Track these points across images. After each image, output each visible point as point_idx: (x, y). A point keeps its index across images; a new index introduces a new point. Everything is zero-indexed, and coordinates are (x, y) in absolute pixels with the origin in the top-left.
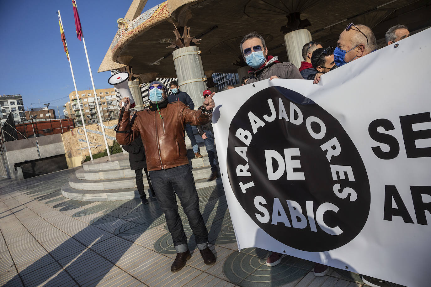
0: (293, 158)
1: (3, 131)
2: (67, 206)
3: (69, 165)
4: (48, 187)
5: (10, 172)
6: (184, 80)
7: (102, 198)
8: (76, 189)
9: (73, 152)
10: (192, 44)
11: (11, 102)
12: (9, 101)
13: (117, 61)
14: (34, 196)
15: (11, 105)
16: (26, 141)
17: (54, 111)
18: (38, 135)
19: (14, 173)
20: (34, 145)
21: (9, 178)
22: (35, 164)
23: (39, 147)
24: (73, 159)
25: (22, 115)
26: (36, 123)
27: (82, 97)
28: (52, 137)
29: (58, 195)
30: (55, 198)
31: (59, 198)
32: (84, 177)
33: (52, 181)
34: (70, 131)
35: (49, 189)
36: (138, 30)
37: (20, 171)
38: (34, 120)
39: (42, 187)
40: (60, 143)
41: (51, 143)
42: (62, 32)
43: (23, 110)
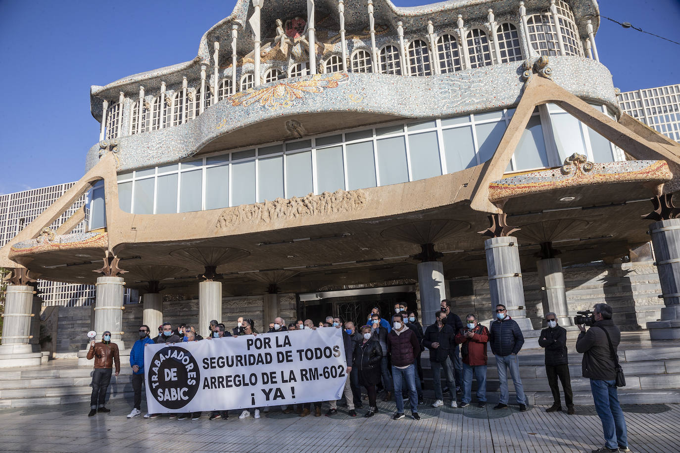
0: (174, 372)
36: (66, 246)
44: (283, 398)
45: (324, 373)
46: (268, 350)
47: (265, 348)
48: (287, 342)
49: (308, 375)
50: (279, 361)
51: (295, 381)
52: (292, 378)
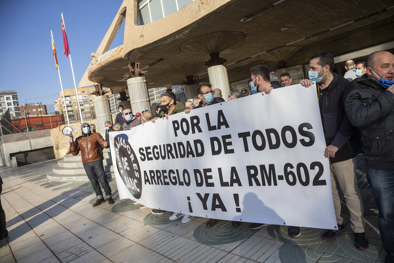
1: (1, 126)
2: (49, 185)
3: (56, 156)
4: (37, 173)
5: (5, 161)
6: (134, 100)
7: (73, 180)
8: (56, 174)
9: (60, 145)
10: (140, 75)
11: (7, 98)
12: (5, 96)
13: (92, 80)
14: (27, 179)
15: (7, 100)
16: (20, 135)
17: (45, 106)
18: (30, 130)
19: (9, 162)
20: (27, 138)
21: (5, 165)
22: (28, 154)
23: (31, 140)
24: (60, 150)
25: (16, 109)
26: (29, 118)
27: (71, 95)
28: (42, 132)
29: (44, 178)
30: (42, 180)
31: (45, 180)
32: (63, 166)
33: (41, 169)
34: (58, 128)
35: (38, 175)
36: (104, 62)
37: (14, 160)
38: (27, 116)
39: (33, 173)
40: (49, 137)
41: (41, 136)
42: (53, 48)
43: (18, 105)
44: (224, 209)
45: (287, 174)
46: (197, 136)
47: (194, 132)
48: (223, 122)
49: (259, 177)
50: (214, 153)
51: (240, 185)
52: (235, 180)
